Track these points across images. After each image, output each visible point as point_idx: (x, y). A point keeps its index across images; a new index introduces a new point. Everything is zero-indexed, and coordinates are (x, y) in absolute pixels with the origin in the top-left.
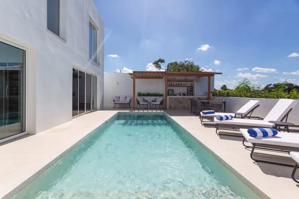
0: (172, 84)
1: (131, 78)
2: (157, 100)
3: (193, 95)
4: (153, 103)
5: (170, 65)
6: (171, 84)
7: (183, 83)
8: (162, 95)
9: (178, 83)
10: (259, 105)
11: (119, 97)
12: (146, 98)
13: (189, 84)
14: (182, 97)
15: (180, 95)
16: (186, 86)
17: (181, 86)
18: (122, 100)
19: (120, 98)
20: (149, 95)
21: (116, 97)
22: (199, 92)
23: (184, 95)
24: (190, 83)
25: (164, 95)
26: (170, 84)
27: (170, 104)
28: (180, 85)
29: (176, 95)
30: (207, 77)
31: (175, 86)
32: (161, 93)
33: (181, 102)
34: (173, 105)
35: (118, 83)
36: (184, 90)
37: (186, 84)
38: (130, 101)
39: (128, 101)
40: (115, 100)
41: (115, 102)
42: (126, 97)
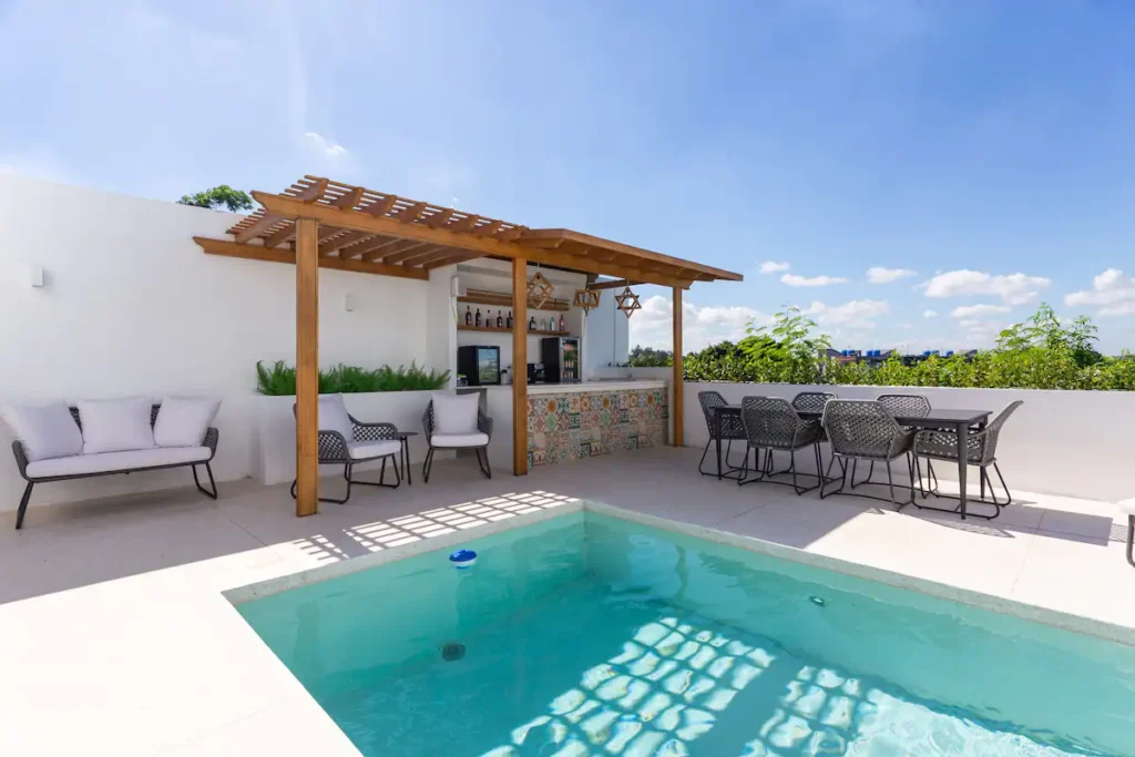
0: (478, 314)
1: (199, 249)
3: (580, 381)
6: (474, 313)
11: (74, 411)
13: (549, 320)
16: (541, 332)
18: (110, 442)
19: (83, 415)
21: (40, 413)
23: (534, 377)
26: (468, 314)
31: (493, 330)
33: (574, 422)
35: (46, 282)
37: (543, 322)
38: (210, 438)
39: (179, 438)
40: (33, 447)
41: (34, 470)
42: (156, 408)
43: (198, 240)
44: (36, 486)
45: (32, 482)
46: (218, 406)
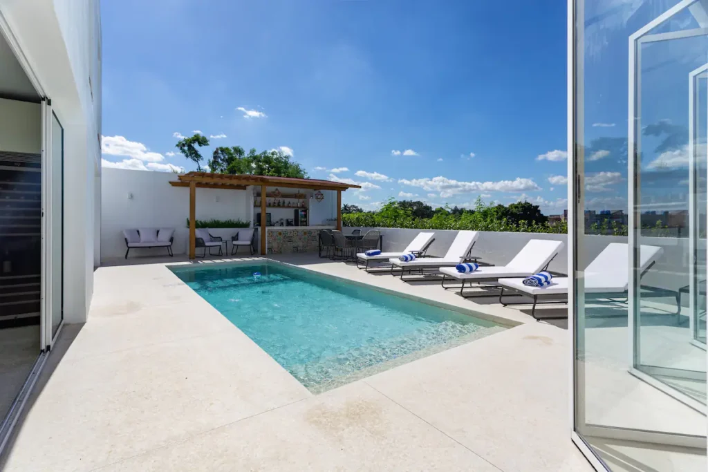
1: (170, 185)
2: (240, 236)
3: (306, 225)
4: (235, 242)
5: (220, 152)
7: (287, 200)
8: (246, 226)
9: (281, 200)
10: (434, 239)
11: (138, 231)
12: (216, 232)
13: (297, 202)
14: (284, 228)
15: (282, 224)
16: (293, 207)
17: (284, 206)
18: (146, 239)
19: (140, 232)
20: (217, 224)
21: (130, 231)
22: (318, 217)
23: (289, 224)
24: (301, 200)
25: (252, 225)
27: (269, 243)
28: (281, 204)
29: (274, 226)
30: (336, 192)
31: (273, 207)
32: (244, 221)
33: (290, 239)
34: (275, 245)
35: (132, 197)
36: (289, 214)
37: (293, 203)
38: (171, 240)
39: (164, 239)
40: (129, 240)
41: (130, 245)
42: (158, 232)
43: (170, 182)
44: (130, 249)
45: (129, 248)
46: (174, 231)
